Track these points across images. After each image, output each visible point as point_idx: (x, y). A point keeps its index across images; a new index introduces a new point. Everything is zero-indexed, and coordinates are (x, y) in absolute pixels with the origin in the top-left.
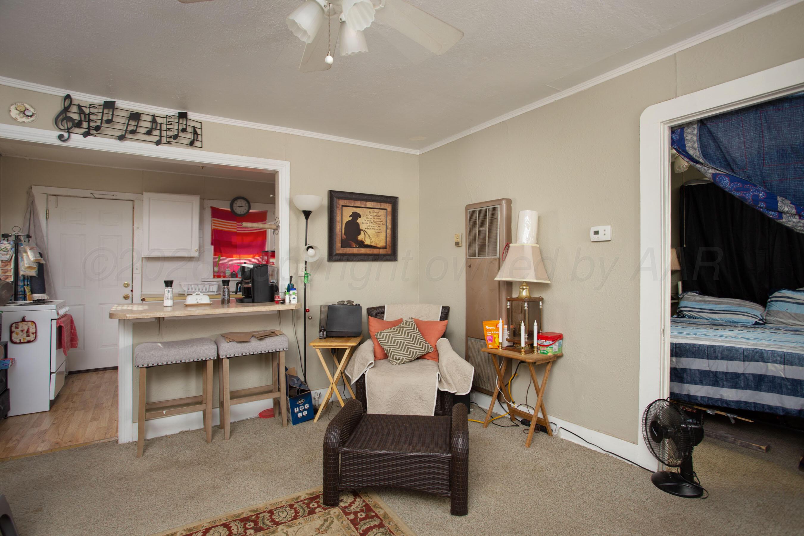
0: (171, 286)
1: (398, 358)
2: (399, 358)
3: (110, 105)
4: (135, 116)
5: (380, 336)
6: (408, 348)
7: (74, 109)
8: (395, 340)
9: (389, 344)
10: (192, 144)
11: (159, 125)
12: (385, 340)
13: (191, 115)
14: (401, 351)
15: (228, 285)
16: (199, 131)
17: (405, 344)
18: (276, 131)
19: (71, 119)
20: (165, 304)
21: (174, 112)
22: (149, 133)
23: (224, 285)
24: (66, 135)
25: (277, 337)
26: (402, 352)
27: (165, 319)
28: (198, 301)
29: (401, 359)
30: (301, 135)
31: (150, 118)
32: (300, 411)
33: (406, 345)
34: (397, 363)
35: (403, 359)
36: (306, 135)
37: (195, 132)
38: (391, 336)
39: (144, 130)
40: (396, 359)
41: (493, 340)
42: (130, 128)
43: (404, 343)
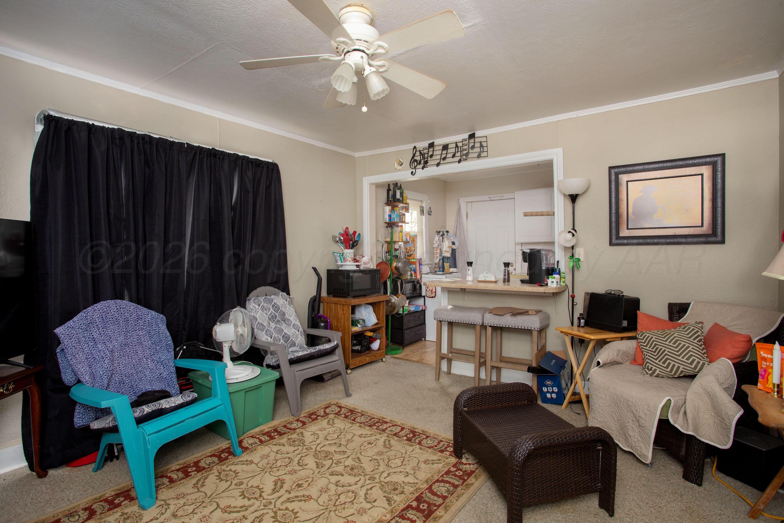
0: (471, 266)
1: (649, 368)
2: (651, 368)
3: (432, 145)
4: (445, 147)
5: (641, 336)
6: (667, 359)
7: (418, 154)
8: (656, 345)
9: (647, 348)
10: (479, 156)
11: (459, 148)
12: (644, 343)
13: (478, 134)
14: (656, 359)
15: (508, 267)
16: (484, 144)
17: (666, 352)
18: (549, 121)
19: (416, 161)
20: (467, 279)
21: (466, 136)
22: (454, 156)
23: (505, 267)
24: (414, 171)
25: (529, 316)
26: (657, 362)
27: (467, 290)
28: (485, 278)
29: (653, 369)
30: (575, 116)
31: (454, 145)
32: (548, 392)
33: (666, 354)
34: (647, 374)
35: (655, 370)
36: (579, 115)
37: (481, 146)
38: (653, 339)
39: (451, 155)
40: (648, 369)
41: (766, 376)
42: (443, 156)
43: (665, 350)
